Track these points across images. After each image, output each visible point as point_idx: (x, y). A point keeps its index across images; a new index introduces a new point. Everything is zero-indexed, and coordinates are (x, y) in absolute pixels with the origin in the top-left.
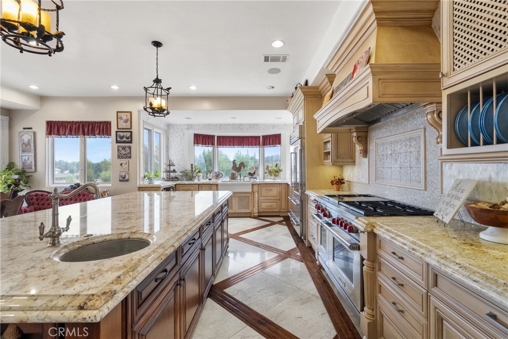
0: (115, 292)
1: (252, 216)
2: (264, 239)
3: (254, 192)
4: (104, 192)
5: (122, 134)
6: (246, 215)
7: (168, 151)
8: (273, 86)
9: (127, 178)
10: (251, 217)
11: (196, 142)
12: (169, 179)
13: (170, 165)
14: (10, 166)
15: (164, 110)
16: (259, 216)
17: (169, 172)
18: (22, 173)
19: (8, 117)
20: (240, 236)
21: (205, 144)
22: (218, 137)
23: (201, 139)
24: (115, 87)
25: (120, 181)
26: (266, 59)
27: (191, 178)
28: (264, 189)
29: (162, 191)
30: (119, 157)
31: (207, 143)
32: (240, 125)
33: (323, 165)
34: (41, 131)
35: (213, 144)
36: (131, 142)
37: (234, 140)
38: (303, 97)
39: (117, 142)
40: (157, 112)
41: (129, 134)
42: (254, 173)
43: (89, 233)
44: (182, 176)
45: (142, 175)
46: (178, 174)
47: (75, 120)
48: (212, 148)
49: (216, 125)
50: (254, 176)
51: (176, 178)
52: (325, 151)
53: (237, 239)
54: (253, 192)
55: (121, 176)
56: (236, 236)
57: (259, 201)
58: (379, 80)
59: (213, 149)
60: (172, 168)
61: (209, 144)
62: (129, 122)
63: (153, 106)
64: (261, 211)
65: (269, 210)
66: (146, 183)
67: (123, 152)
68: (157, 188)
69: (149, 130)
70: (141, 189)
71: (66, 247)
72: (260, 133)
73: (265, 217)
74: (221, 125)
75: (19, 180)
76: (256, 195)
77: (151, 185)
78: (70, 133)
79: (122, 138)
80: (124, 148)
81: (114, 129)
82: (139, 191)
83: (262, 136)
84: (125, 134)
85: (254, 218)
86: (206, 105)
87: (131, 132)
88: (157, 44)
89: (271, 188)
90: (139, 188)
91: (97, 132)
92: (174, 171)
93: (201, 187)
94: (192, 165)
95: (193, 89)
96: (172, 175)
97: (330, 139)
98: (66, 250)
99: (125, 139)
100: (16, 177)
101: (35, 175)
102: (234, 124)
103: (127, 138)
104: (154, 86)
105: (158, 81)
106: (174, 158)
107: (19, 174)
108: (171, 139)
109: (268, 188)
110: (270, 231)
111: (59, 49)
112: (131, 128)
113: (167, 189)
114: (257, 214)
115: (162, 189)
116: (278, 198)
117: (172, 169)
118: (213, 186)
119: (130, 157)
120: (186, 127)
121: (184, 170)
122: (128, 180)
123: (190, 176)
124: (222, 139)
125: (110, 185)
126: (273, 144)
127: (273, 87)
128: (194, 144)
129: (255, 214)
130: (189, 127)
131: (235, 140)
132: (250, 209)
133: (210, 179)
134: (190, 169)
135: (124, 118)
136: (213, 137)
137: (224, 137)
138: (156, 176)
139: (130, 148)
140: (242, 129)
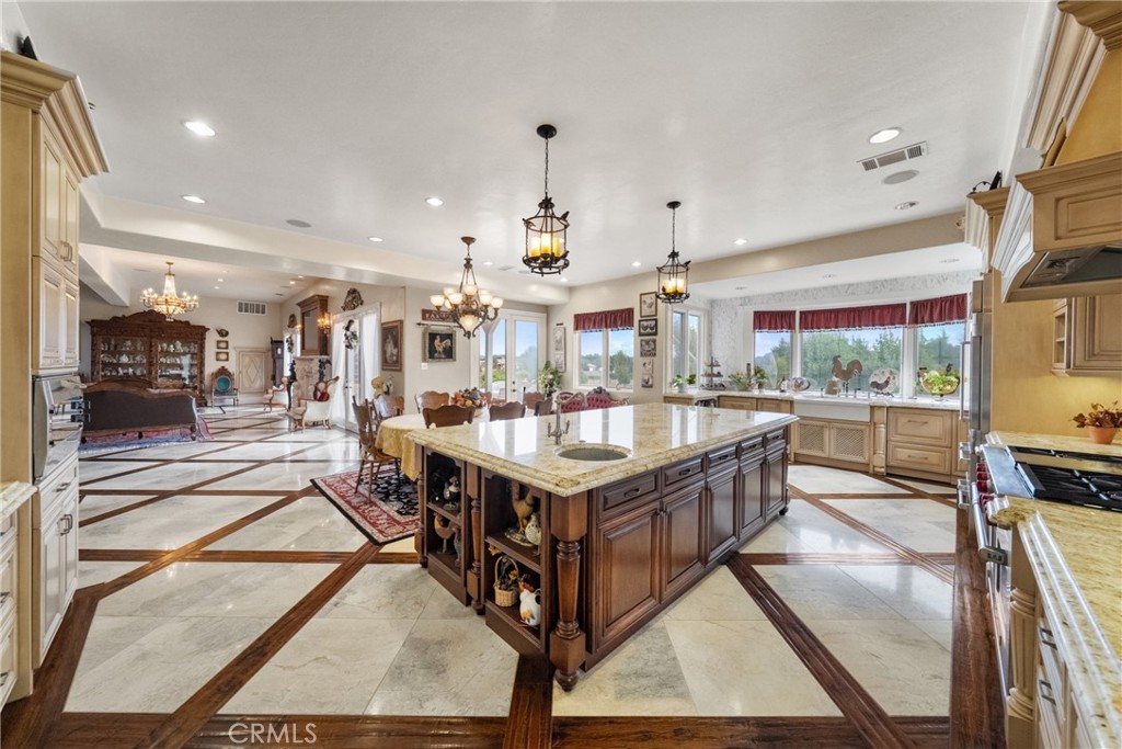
0: (579, 483)
1: (871, 471)
2: (876, 518)
3: (875, 424)
4: (625, 400)
5: (645, 324)
6: (854, 467)
7: (710, 343)
8: (912, 200)
9: (650, 383)
10: (866, 473)
11: (757, 325)
12: (711, 387)
13: (712, 365)
14: (548, 365)
15: (681, 294)
16: (889, 475)
17: (710, 375)
18: (555, 373)
19: (545, 315)
20: (824, 501)
21: (776, 328)
22: (801, 313)
23: (768, 320)
24: (637, 264)
25: (643, 386)
26: (869, 165)
27: (747, 387)
28: (903, 420)
29: (696, 404)
30: (642, 355)
31: (779, 326)
32: (850, 285)
33: (1053, 373)
34: (570, 324)
35: (791, 327)
36: (656, 334)
37: (836, 317)
38: (987, 217)
39: (640, 335)
40: (673, 297)
41: (653, 323)
42: (887, 382)
43: (582, 439)
44: (731, 383)
45: (669, 380)
46: (725, 379)
47: (599, 310)
48: (789, 334)
49: (796, 293)
50: (886, 390)
51: (722, 386)
52: (1058, 340)
53: (813, 504)
54: (873, 424)
55: (644, 380)
56: (814, 499)
57: (891, 443)
58: (1058, 200)
59: (792, 337)
60: (716, 370)
61: (782, 327)
62: (654, 306)
63: (668, 291)
64: (892, 463)
65: (917, 467)
66: (675, 391)
67: (646, 348)
68: (687, 401)
69: (682, 314)
70: (669, 399)
71: (564, 447)
72: (907, 297)
73: (903, 479)
74: (806, 291)
75: (553, 380)
76: (882, 428)
77: (680, 395)
78: (594, 327)
79: (645, 328)
80: (647, 343)
81: (637, 317)
82: (665, 402)
83: (912, 303)
84: (649, 323)
85: (876, 475)
86: (771, 263)
87: (656, 320)
88: (674, 205)
89: (924, 418)
90: (665, 398)
91: (619, 323)
92: (719, 375)
93: (762, 404)
94: (749, 365)
95: (741, 243)
96: (716, 380)
97: (1066, 310)
98: (564, 450)
99: (648, 330)
100: (551, 377)
101: (565, 375)
102: (834, 287)
103: (652, 328)
104: (670, 263)
105: (674, 255)
106: (719, 355)
107: (552, 373)
108: (715, 323)
109: (916, 418)
110: (900, 507)
111: (566, 265)
112: (656, 315)
113: (706, 403)
114: (883, 470)
115: (695, 401)
116: (947, 443)
117: (715, 372)
118: (783, 405)
119: (655, 355)
120: (739, 302)
121: (735, 373)
122: (651, 386)
123: (743, 384)
124: (810, 318)
125: (632, 391)
126: (941, 320)
127: (912, 204)
128: (754, 328)
129: (877, 469)
130: (745, 301)
131: (840, 316)
132: (867, 457)
133: (783, 391)
134: (746, 372)
135: (649, 301)
136: (792, 313)
137: (814, 313)
138: (691, 381)
139: (654, 341)
140: (853, 294)
